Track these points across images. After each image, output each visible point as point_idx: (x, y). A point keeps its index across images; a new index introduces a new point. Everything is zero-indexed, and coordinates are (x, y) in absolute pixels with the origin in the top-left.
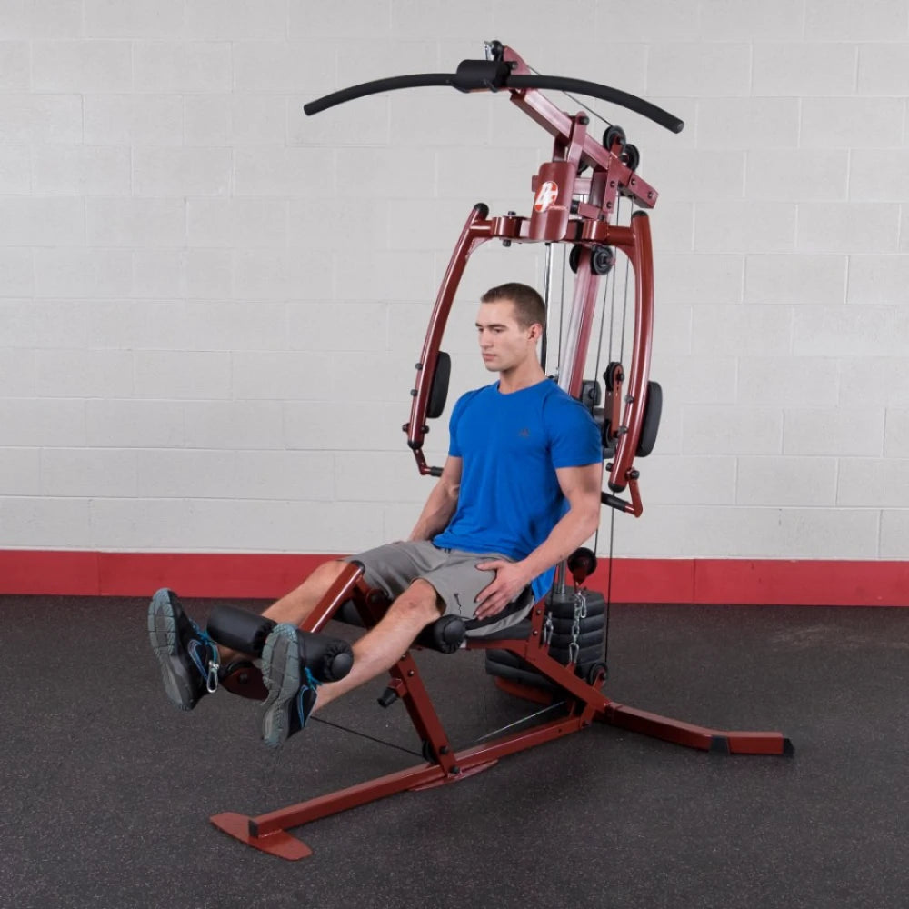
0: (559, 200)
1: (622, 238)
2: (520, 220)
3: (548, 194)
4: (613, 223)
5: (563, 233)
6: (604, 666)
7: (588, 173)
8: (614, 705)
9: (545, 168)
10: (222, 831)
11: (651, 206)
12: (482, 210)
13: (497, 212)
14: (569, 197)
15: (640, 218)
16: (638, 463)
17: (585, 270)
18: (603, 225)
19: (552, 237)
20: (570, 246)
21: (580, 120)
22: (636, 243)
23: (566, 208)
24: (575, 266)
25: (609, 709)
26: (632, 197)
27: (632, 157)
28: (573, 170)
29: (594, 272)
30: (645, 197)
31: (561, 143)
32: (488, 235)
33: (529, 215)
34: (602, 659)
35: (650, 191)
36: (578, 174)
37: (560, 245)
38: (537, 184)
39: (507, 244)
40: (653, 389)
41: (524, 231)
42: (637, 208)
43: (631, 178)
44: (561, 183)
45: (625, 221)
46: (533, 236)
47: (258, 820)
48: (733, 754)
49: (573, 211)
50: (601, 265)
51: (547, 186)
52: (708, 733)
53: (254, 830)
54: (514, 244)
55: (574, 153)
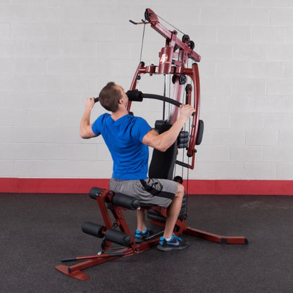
0: (168, 60)
1: (189, 72)
2: (155, 67)
3: (164, 58)
4: (186, 67)
5: (170, 71)
6: (186, 215)
7: (178, 51)
8: (189, 228)
9: (163, 49)
10: (59, 271)
11: (199, 61)
12: (143, 64)
13: (148, 64)
14: (171, 59)
15: (195, 65)
16: (196, 147)
17: (177, 83)
18: (183, 68)
19: (166, 72)
20: (172, 75)
21: (174, 33)
22: (194, 74)
23: (170, 62)
24: (174, 82)
25: (187, 229)
26: (192, 58)
27: (192, 45)
28: (172, 50)
29: (180, 84)
30: (197, 58)
31: (168, 41)
32: (145, 72)
33: (158, 65)
34: (185, 213)
35: (198, 56)
36: (174, 51)
37: (169, 75)
38: (160, 55)
39: (151, 75)
40: (201, 122)
41: (157, 70)
42: (194, 62)
43: (192, 52)
44: (168, 54)
45: (190, 67)
46: (160, 72)
47: (71, 267)
48: (228, 244)
49: (173, 63)
50: (182, 81)
51: (164, 55)
52: (220, 237)
53: (70, 271)
54: (154, 75)
55: (172, 44)
